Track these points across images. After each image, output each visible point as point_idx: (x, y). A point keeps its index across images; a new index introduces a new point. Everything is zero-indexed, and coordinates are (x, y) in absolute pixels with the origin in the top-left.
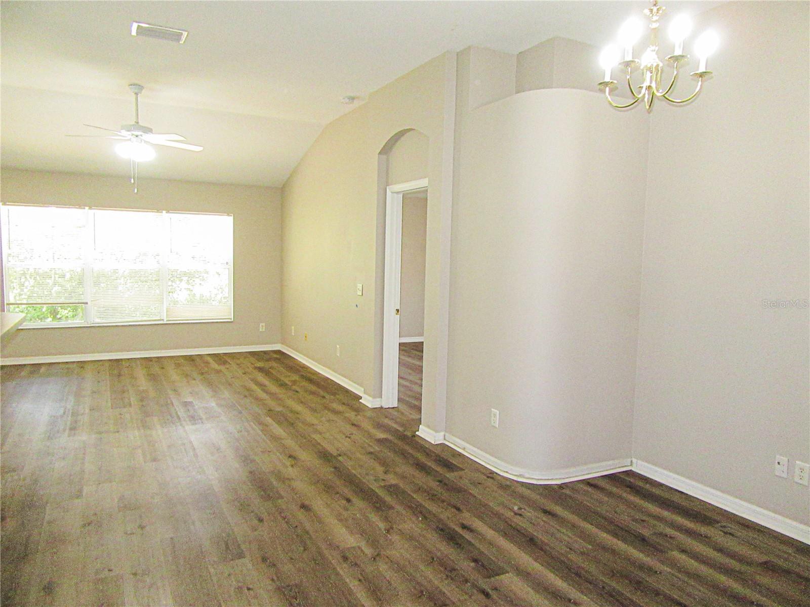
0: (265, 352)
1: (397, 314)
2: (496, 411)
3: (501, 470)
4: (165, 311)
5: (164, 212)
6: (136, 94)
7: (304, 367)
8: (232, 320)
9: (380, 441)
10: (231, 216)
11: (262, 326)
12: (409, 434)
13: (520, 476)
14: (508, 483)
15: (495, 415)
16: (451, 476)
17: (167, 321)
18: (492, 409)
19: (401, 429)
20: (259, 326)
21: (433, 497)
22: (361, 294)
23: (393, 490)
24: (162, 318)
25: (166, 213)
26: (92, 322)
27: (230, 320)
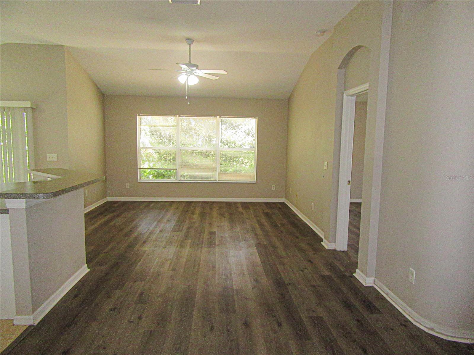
0: (274, 203)
1: (348, 184)
2: (414, 270)
3: (414, 320)
4: (217, 175)
6: (190, 45)
7: (294, 215)
8: (256, 182)
9: (323, 277)
10: (257, 118)
11: (274, 187)
12: (347, 274)
13: (432, 329)
14: (419, 333)
15: (412, 274)
16: (369, 317)
17: (218, 181)
18: (410, 268)
19: (342, 269)
20: (272, 187)
21: (347, 334)
22: (326, 169)
23: (317, 321)
24: (216, 179)
25: (219, 117)
26: (180, 180)
27: (254, 182)
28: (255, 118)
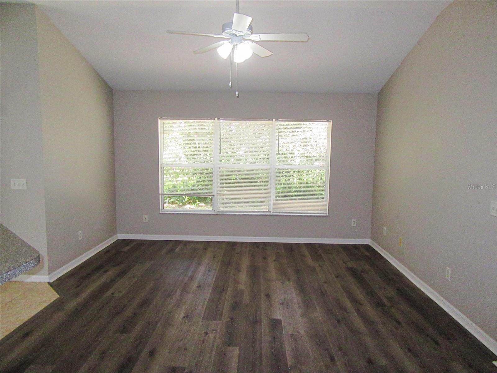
4: (272, 205)
5: (274, 120)
8: (327, 215)
10: (330, 122)
11: (354, 222)
17: (273, 213)
20: (351, 222)
24: (269, 210)
25: (276, 121)
26: (218, 211)
27: (326, 215)
28: (328, 121)
